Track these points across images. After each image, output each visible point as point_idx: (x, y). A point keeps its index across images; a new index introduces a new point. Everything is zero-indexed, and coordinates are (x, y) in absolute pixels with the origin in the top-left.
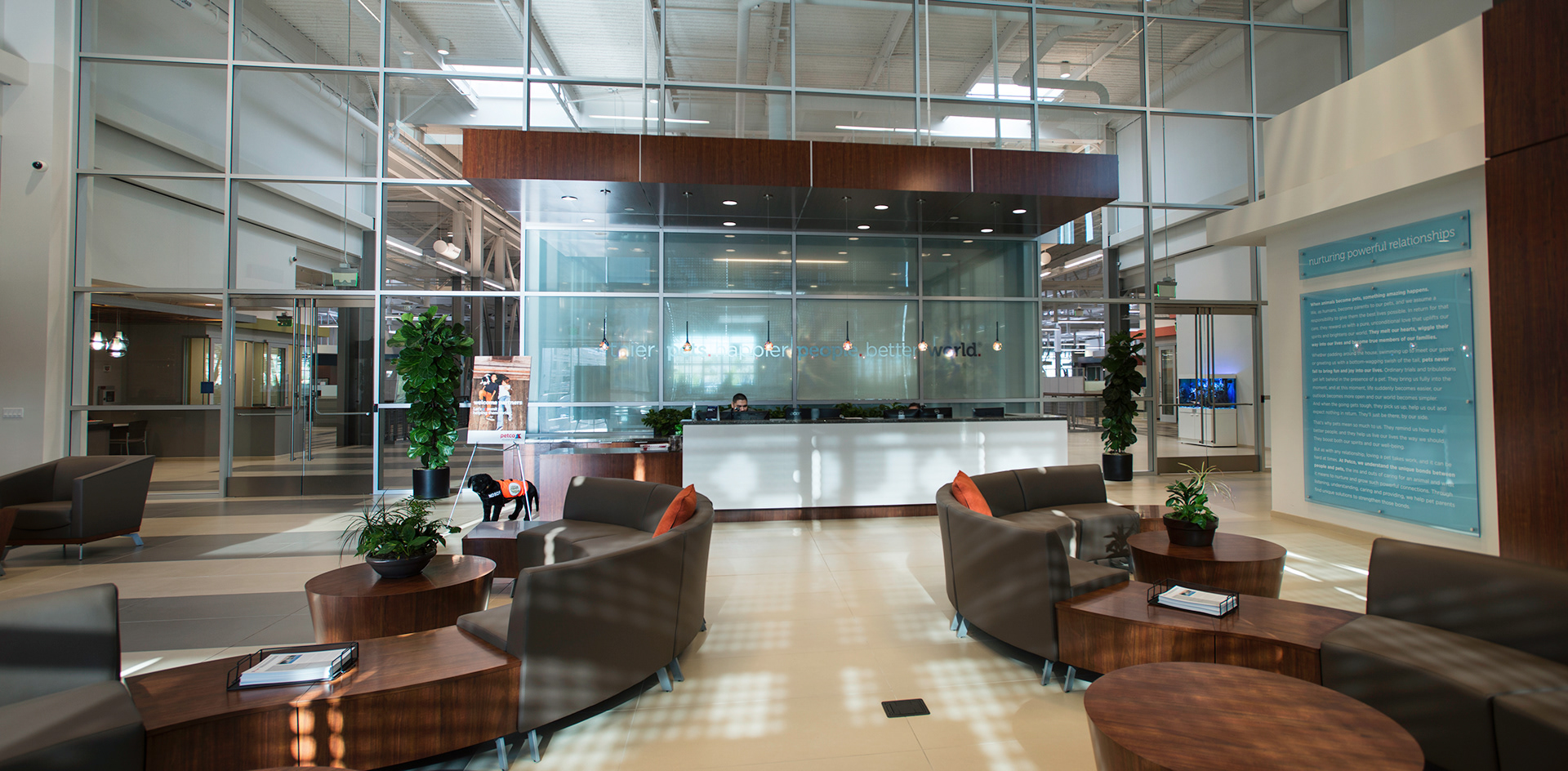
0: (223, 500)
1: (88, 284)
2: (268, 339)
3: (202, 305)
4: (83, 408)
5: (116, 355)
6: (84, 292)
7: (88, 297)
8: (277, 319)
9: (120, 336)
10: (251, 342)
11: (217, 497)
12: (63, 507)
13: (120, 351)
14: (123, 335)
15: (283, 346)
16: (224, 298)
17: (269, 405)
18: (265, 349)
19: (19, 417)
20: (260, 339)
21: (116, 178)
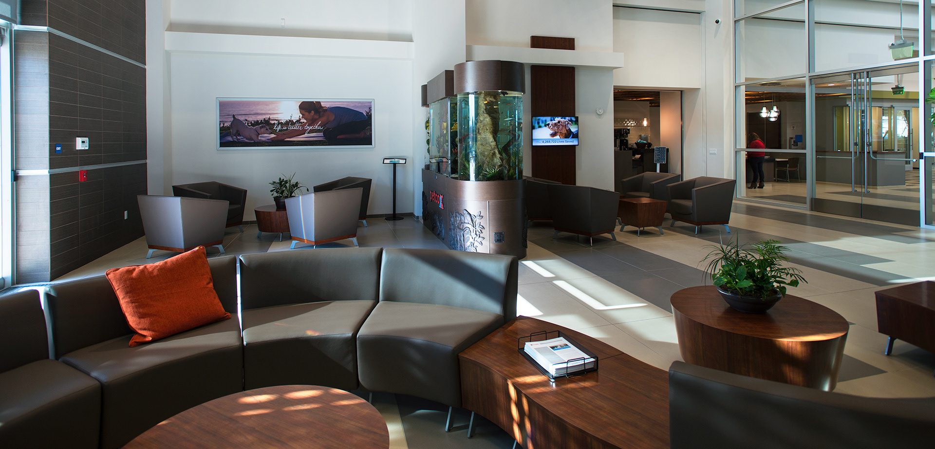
0: (808, 212)
1: (743, 80)
2: (894, 104)
3: (826, 85)
4: (743, 150)
5: (773, 120)
6: (740, 86)
7: (743, 88)
8: (892, 90)
9: (775, 109)
10: (881, 107)
11: (804, 209)
12: (688, 203)
13: (775, 117)
14: (777, 108)
15: (907, 109)
16: (806, 80)
17: (896, 150)
18: (892, 112)
19: (715, 154)
20: (887, 105)
21: (755, 18)
